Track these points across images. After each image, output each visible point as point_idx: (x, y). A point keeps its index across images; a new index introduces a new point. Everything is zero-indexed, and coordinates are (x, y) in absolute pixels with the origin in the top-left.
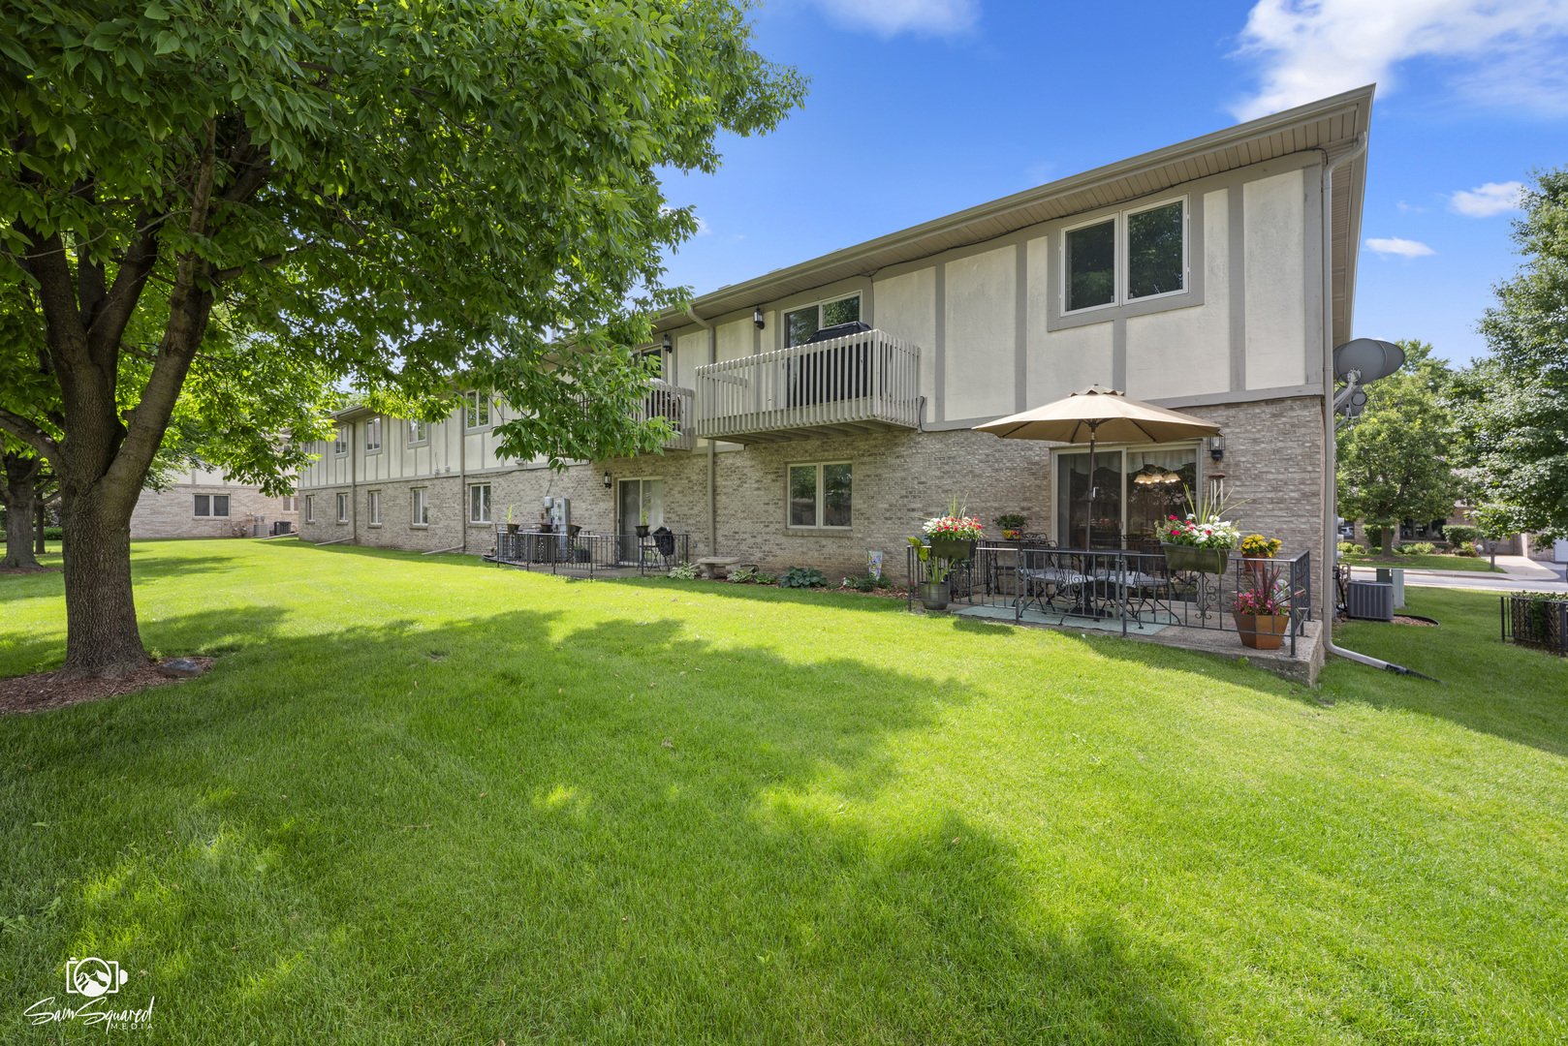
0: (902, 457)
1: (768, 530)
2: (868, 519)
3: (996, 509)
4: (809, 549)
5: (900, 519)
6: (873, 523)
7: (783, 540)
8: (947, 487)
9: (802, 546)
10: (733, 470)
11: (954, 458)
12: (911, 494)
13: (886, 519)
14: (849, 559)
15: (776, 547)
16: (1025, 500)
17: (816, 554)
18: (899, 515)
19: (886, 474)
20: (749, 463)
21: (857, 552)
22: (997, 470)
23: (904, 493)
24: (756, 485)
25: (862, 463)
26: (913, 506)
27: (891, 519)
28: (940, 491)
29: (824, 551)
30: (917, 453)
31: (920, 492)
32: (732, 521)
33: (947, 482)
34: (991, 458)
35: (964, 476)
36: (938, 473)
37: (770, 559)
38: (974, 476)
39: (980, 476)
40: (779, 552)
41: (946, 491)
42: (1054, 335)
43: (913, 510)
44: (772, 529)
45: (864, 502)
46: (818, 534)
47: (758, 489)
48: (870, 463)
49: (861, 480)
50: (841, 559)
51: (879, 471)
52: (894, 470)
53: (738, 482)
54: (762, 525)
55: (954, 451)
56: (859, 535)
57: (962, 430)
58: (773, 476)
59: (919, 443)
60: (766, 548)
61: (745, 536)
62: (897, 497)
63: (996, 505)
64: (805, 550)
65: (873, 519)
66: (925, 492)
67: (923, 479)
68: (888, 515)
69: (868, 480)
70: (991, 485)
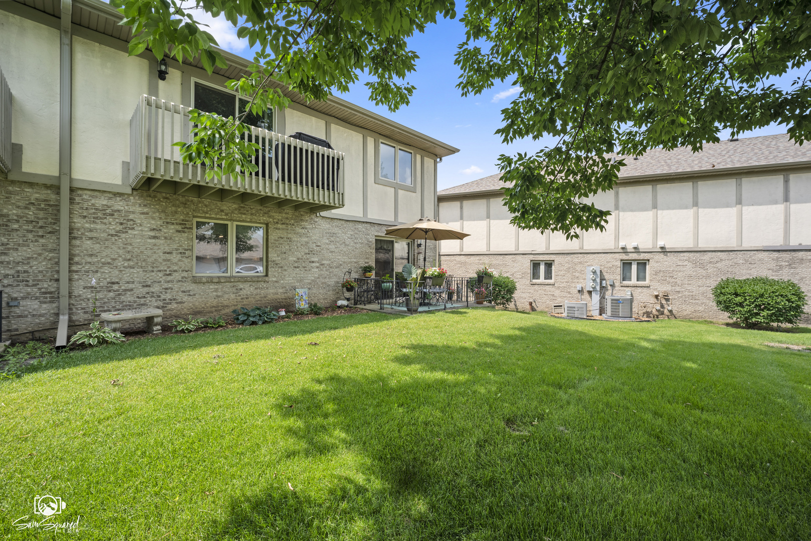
0: (306, 228)
1: (169, 278)
2: (282, 267)
3: (355, 262)
4: (225, 293)
5: (305, 267)
6: (285, 270)
7: (192, 287)
8: (333, 250)
9: (216, 290)
10: (106, 213)
11: (336, 234)
12: (311, 252)
13: (295, 267)
14: (265, 297)
15: (181, 294)
16: (366, 258)
17: (233, 296)
18: (304, 265)
19: (295, 238)
20: (139, 209)
21: (272, 291)
22: (356, 243)
23: (307, 251)
24: (152, 234)
25: (277, 229)
26: (313, 259)
27: (298, 267)
28: (328, 251)
29: (241, 293)
30: (316, 228)
31: (317, 251)
32: (106, 269)
33: (332, 247)
34: (353, 237)
35: (341, 245)
36: (327, 241)
37: (174, 306)
38: (345, 245)
39: (348, 245)
40: (185, 298)
41: (332, 252)
42: (377, 185)
43: (313, 262)
44: (177, 276)
45: (278, 256)
46: (236, 279)
47: (155, 237)
48: (283, 229)
49: (275, 240)
50: (258, 297)
51: (290, 236)
52: (300, 236)
53: (119, 228)
54: (160, 274)
55: (336, 230)
56: (274, 279)
57: (340, 219)
58: (179, 228)
59: (316, 222)
60: (168, 296)
61: (131, 286)
62: (303, 254)
63: (355, 260)
64: (219, 294)
65: (286, 268)
66: (320, 252)
67: (319, 244)
68: (296, 265)
69: (281, 241)
70: (353, 250)
